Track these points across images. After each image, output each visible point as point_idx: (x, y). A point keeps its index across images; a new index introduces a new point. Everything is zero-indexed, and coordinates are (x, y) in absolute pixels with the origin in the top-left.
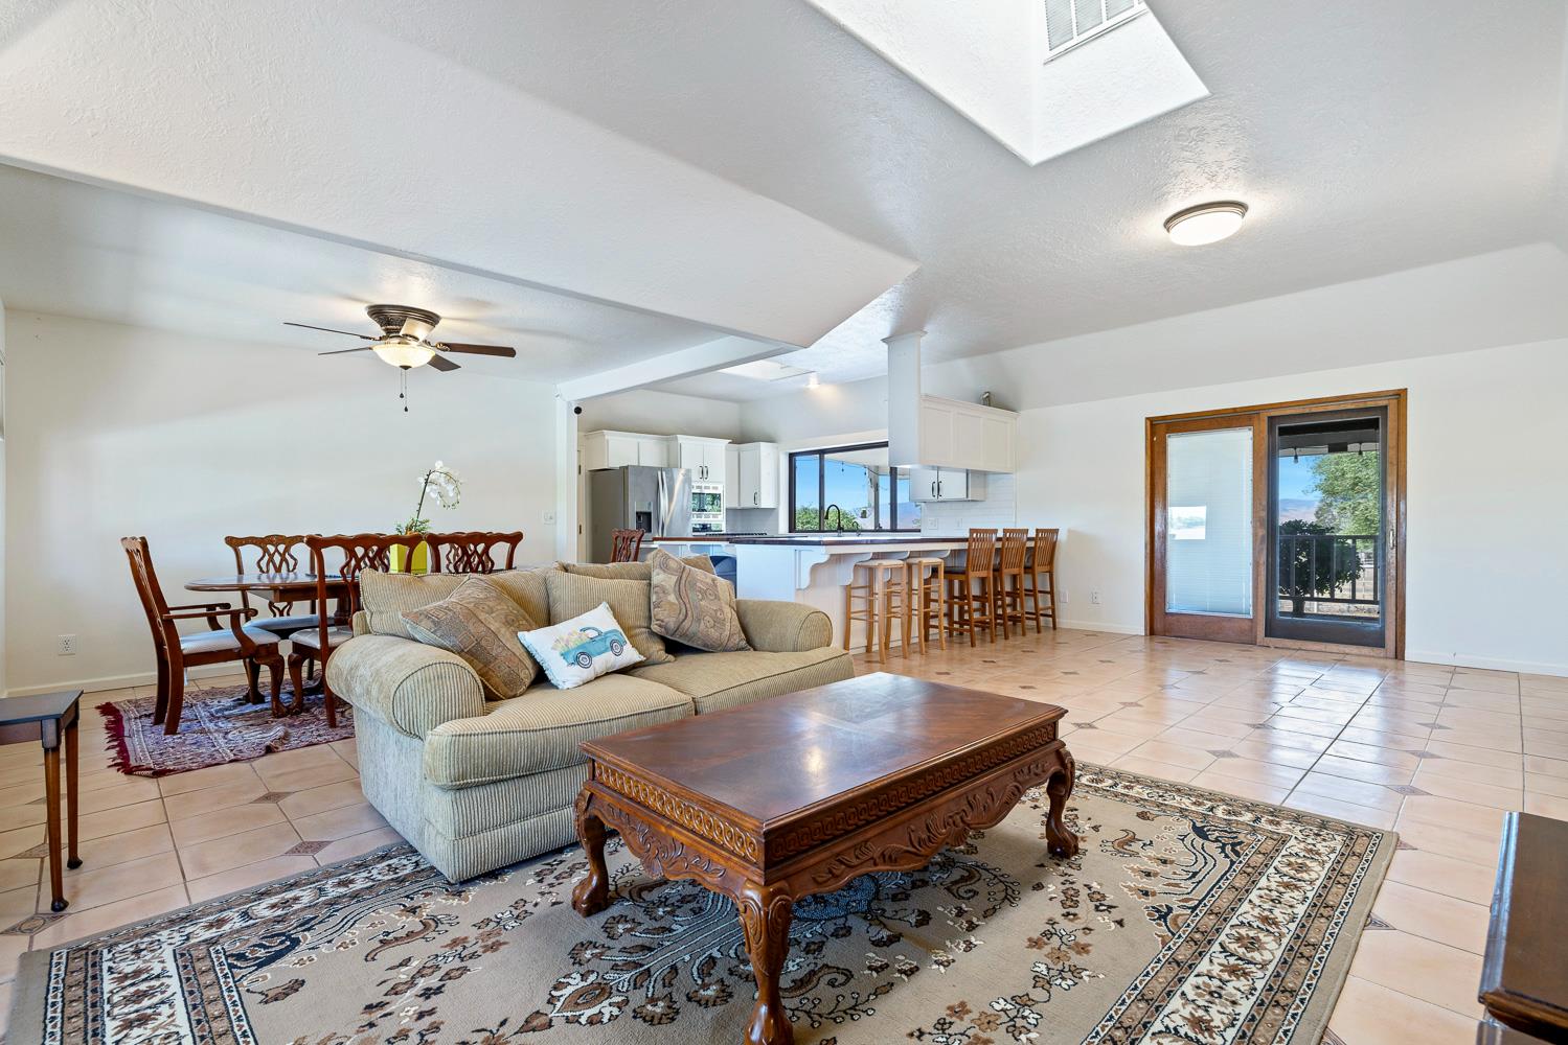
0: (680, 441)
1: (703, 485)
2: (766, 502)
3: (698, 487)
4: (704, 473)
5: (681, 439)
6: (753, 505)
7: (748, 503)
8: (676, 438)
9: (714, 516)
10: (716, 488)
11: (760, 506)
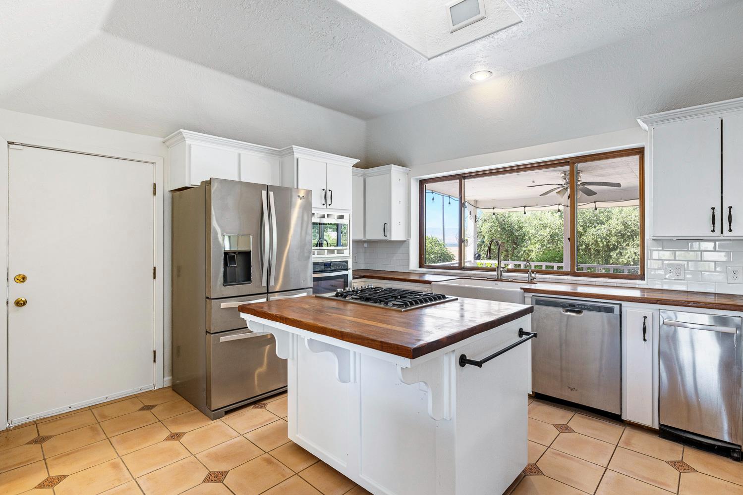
0: (296, 155)
1: (326, 213)
2: (397, 234)
3: (319, 216)
4: (327, 197)
5: (300, 153)
6: (382, 237)
7: (375, 234)
8: (292, 152)
9: (340, 252)
10: (342, 217)
11: (391, 238)
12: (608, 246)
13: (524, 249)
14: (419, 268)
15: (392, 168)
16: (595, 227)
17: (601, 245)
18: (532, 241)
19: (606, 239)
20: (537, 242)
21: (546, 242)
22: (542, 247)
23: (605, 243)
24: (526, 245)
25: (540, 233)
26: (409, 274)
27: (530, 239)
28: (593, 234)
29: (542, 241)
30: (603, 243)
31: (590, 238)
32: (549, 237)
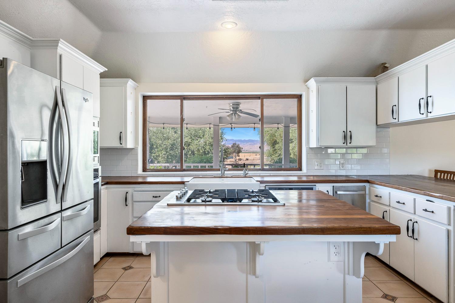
2: (130, 144)
5: (63, 48)
11: (127, 146)
12: (205, 152)
13: (153, 155)
14: (143, 172)
15: (129, 82)
16: (197, 140)
17: (202, 151)
18: (159, 149)
19: (204, 147)
20: (163, 150)
21: (169, 149)
22: (167, 153)
23: (203, 150)
24: (154, 152)
25: (164, 143)
26: (137, 177)
27: (157, 148)
28: (196, 144)
29: (166, 149)
30: (202, 150)
31: (195, 147)
32: (171, 146)
